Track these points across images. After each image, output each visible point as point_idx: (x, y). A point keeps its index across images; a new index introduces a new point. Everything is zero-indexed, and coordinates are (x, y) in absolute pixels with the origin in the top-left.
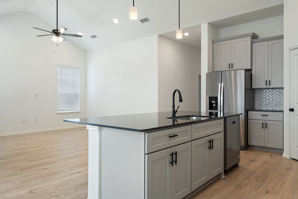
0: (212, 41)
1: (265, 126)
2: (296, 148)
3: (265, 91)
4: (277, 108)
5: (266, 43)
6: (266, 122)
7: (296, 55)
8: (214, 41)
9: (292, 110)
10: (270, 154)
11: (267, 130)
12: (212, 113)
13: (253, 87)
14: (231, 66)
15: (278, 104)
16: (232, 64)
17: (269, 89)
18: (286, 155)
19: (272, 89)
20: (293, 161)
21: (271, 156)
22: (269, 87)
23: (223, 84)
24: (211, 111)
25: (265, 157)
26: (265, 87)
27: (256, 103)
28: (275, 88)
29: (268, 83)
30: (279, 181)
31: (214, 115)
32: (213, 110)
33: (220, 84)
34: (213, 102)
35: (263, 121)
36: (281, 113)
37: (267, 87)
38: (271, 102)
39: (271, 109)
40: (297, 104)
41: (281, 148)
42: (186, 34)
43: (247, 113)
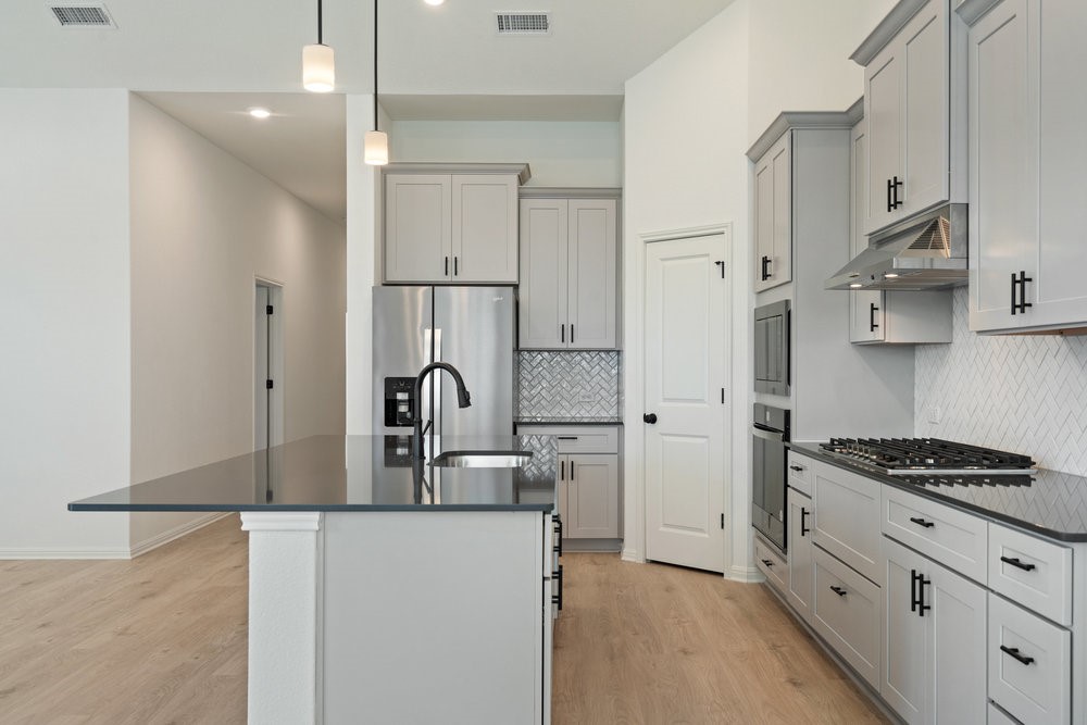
1: (568, 471)
2: (662, 529)
4: (584, 413)
5: (560, 203)
6: (571, 458)
7: (662, 260)
9: (651, 419)
10: (587, 559)
11: (572, 485)
12: (395, 437)
13: (522, 345)
15: (587, 400)
16: (456, 261)
17: (569, 351)
18: (631, 553)
19: (580, 351)
20: (656, 567)
21: (595, 563)
22: (571, 346)
23: (438, 332)
24: (393, 431)
26: (558, 345)
29: (567, 332)
30: (680, 622)
31: (403, 446)
32: (398, 425)
33: (428, 333)
34: (399, 396)
35: (564, 458)
36: (613, 430)
37: (564, 346)
38: (565, 395)
39: (567, 415)
40: (665, 400)
41: (615, 535)
42: (260, 114)
43: (515, 432)
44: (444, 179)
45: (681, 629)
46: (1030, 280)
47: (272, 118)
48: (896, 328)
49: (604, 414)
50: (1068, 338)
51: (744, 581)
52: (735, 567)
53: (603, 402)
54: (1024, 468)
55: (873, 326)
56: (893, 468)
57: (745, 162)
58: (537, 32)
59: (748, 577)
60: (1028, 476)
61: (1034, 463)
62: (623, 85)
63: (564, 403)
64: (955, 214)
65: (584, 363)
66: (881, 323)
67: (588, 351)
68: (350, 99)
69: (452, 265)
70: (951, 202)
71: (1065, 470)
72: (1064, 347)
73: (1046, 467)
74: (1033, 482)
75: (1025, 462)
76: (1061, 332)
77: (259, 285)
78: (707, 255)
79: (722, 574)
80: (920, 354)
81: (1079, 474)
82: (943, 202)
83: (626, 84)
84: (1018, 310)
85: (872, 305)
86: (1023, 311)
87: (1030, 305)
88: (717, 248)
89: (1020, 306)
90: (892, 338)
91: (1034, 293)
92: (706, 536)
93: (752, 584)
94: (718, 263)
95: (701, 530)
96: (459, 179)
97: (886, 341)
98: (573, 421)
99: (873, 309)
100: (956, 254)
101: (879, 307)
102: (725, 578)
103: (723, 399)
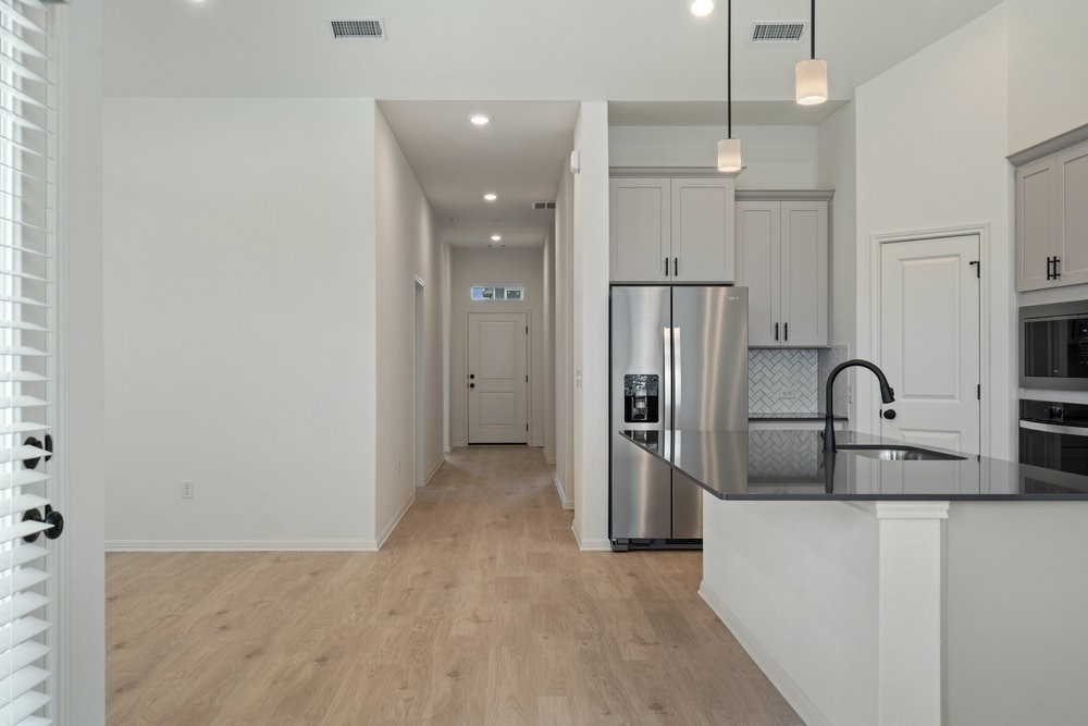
5: (773, 206)
7: (901, 260)
9: (890, 415)
15: (788, 396)
16: (676, 262)
17: (780, 349)
19: (789, 349)
22: (784, 344)
23: (677, 331)
26: (771, 342)
28: (798, 349)
29: (780, 330)
33: (667, 331)
37: (777, 344)
38: (767, 391)
40: (906, 396)
42: (480, 120)
44: (664, 182)
49: (804, 410)
58: (790, 41)
63: (766, 399)
68: (585, 106)
69: (672, 265)
78: (958, 256)
83: (857, 90)
94: (972, 263)
96: (679, 182)
103: (979, 395)
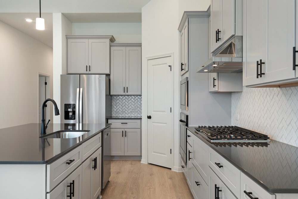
0: (66, 36)
1: (124, 134)
2: (153, 153)
3: (122, 98)
4: (132, 115)
5: (123, 48)
6: (125, 130)
7: (153, 65)
8: (68, 37)
9: (149, 117)
10: (130, 162)
11: (126, 138)
12: (68, 123)
13: (111, 94)
14: (88, 68)
15: (133, 111)
16: (90, 67)
18: (144, 161)
19: (128, 95)
20: (151, 166)
21: (132, 164)
22: (127, 94)
23: (81, 89)
24: (67, 121)
25: (127, 166)
26: (123, 93)
27: (113, 110)
28: (131, 95)
29: (126, 89)
30: (150, 188)
33: (78, 89)
34: (69, 110)
35: (123, 130)
36: (139, 121)
37: (124, 94)
38: (127, 109)
39: (127, 116)
40: (154, 111)
41: (140, 155)
42: (29, 21)
43: (107, 122)
45: (149, 192)
46: (264, 63)
47: (32, 22)
48: (222, 86)
50: (282, 88)
51: (178, 171)
52: (175, 167)
53: (138, 112)
54: (265, 140)
55: (214, 86)
56: (213, 139)
57: (178, 32)
59: (179, 170)
60: (267, 143)
61: (269, 138)
62: (141, 9)
63: (126, 112)
64: (237, 40)
65: (132, 99)
66: (217, 84)
67: (134, 95)
70: (236, 35)
71: (281, 141)
72: (281, 93)
73: (274, 139)
74: (268, 145)
75: (265, 137)
76: (279, 86)
77: (40, 76)
78: (166, 64)
79: (171, 169)
80: (233, 96)
81: (286, 143)
82: (233, 36)
84: (259, 76)
85: (214, 78)
86: (261, 77)
87: (264, 74)
88: (169, 61)
89: (260, 74)
90: (221, 90)
91: (265, 69)
92: (166, 156)
93: (180, 173)
94: (169, 66)
95: (165, 154)
97: (219, 91)
98: (129, 118)
99: (214, 79)
100: (238, 56)
101: (216, 79)
102: (172, 170)
103: (171, 111)
